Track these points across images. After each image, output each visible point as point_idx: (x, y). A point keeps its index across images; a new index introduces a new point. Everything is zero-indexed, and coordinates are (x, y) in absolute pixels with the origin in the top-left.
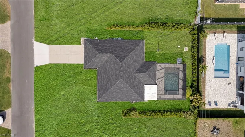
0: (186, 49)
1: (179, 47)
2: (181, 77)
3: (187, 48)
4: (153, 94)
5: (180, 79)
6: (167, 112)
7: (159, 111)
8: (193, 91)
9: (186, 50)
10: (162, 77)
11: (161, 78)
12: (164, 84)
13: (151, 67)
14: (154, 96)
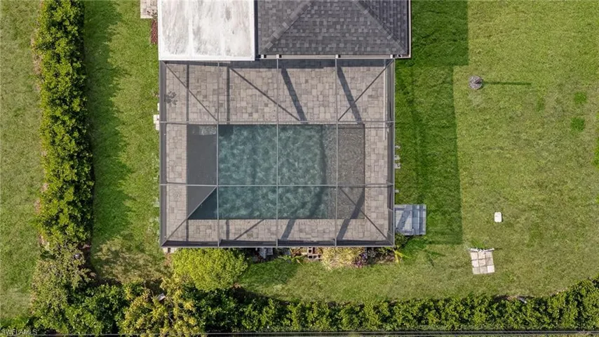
0: (482, 262)
1: (498, 218)
2: (301, 231)
3: (491, 269)
4: (198, 32)
5: (289, 227)
6: (76, 134)
7: (81, 87)
8: (217, 301)
9: (475, 264)
10: (300, 111)
11: (295, 100)
12: (256, 119)
13: (373, 14)
14: (182, 38)
